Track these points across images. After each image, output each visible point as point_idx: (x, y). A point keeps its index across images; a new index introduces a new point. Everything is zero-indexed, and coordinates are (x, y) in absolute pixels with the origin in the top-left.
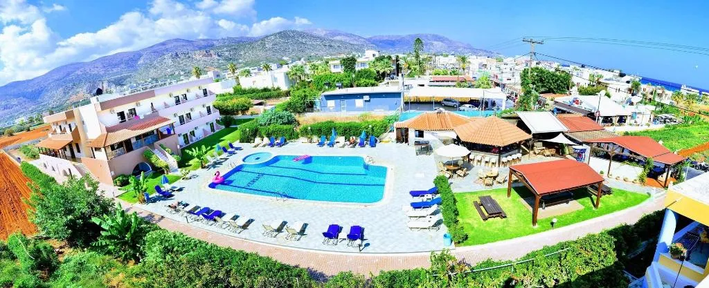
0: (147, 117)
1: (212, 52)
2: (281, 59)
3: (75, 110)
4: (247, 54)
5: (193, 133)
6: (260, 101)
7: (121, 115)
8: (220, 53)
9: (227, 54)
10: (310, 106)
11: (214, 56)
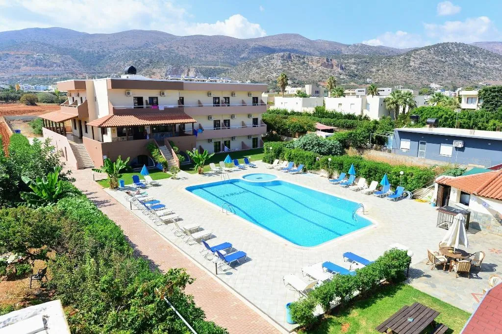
0: (167, 110)
1: (335, 62)
2: (428, 86)
3: (88, 82)
4: (380, 72)
5: (227, 144)
6: (329, 128)
7: (139, 100)
8: (344, 65)
9: (353, 67)
10: (381, 142)
11: (335, 67)
